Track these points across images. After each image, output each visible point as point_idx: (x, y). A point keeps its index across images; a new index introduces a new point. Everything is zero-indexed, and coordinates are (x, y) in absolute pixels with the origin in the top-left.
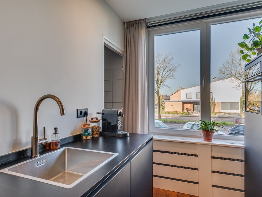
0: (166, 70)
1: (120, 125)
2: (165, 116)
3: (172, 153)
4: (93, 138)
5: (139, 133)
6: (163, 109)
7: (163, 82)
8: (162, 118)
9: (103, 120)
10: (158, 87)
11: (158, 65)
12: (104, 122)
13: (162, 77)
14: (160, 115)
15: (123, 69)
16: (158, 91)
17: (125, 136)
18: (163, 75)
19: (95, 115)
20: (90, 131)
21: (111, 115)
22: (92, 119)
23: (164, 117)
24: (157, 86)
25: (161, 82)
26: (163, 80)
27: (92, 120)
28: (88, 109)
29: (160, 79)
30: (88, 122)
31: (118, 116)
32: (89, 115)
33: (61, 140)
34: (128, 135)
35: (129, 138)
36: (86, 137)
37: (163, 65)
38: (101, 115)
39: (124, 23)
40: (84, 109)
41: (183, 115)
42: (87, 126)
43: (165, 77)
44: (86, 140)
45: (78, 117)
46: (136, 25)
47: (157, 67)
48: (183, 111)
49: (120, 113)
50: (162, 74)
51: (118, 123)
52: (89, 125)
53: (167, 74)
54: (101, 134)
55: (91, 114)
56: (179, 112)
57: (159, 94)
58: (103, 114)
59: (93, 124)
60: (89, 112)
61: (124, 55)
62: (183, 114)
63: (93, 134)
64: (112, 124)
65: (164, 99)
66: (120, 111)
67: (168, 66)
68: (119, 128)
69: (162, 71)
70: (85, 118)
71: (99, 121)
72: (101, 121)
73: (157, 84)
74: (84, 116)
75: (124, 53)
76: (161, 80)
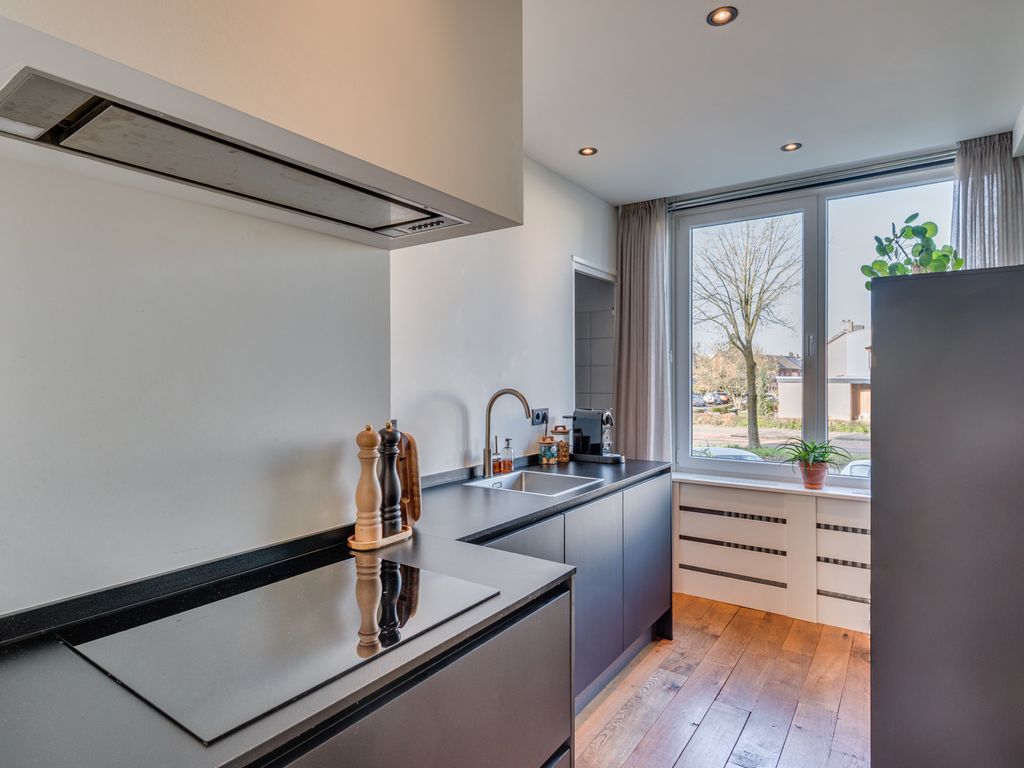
0: (778, 262)
1: (607, 441)
2: (779, 438)
3: (730, 514)
4: (559, 463)
5: (651, 459)
6: (773, 408)
7: (766, 309)
8: (763, 442)
9: (576, 431)
10: (749, 325)
11: (750, 247)
12: (577, 434)
13: (763, 292)
14: (757, 434)
15: (614, 313)
16: (749, 342)
17: (616, 462)
18: (769, 279)
19: (560, 422)
20: (554, 449)
21: (590, 420)
22: (556, 428)
23: (773, 438)
24: (743, 322)
25: (760, 308)
26: (767, 302)
27: (555, 431)
28: (547, 409)
29: (755, 299)
30: (549, 434)
31: (603, 423)
32: (550, 421)
33: (515, 459)
34: (623, 459)
35: (624, 466)
36: (548, 460)
37: (768, 242)
38: (571, 420)
39: (617, 208)
40: (542, 410)
41: (854, 433)
42: (548, 441)
43: (775, 286)
44: (548, 465)
45: (533, 424)
46: (644, 211)
47: (744, 254)
48: (853, 419)
49: (607, 418)
50: (763, 276)
51: (604, 436)
52: (552, 438)
53: (783, 277)
54: (572, 458)
55: (553, 419)
56: (839, 422)
57: (751, 353)
58: (575, 419)
59: (558, 438)
60: (550, 415)
61: (616, 281)
62: (851, 430)
63: (558, 456)
64: (592, 442)
65: (777, 369)
66: (608, 413)
67: (787, 245)
68: (606, 447)
69: (765, 266)
70: (544, 425)
71: (567, 433)
72: (571, 433)
73: (746, 317)
74: (542, 422)
75: (616, 277)
76: (760, 299)
